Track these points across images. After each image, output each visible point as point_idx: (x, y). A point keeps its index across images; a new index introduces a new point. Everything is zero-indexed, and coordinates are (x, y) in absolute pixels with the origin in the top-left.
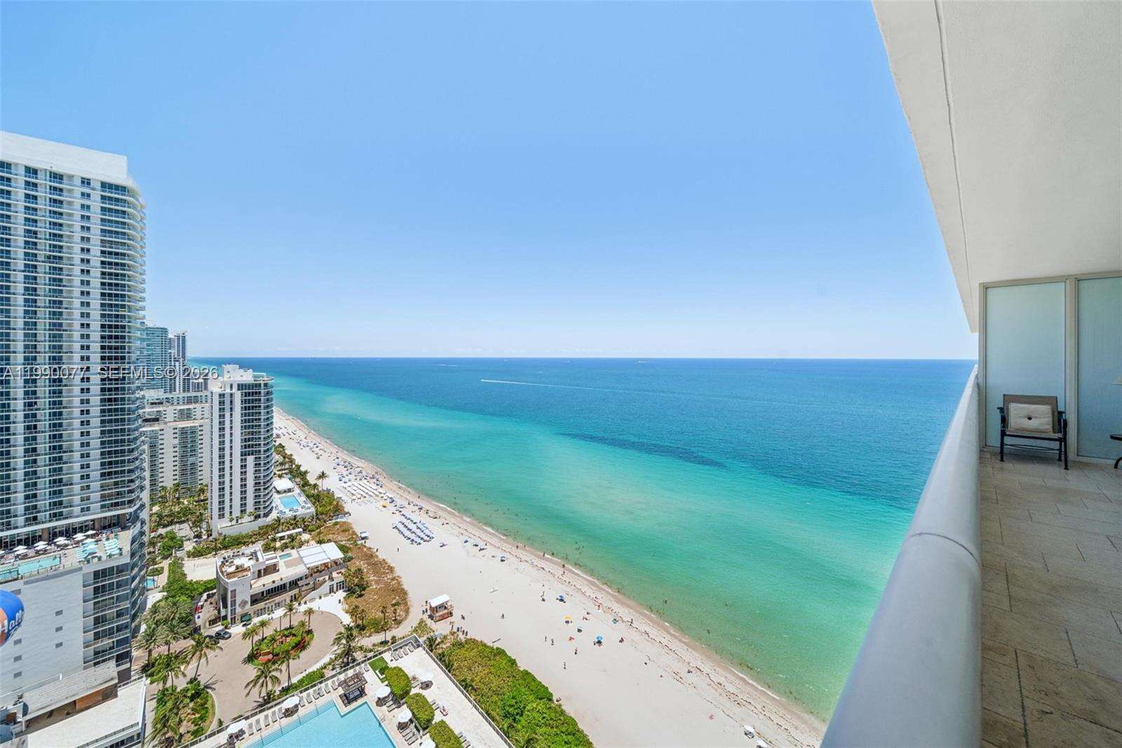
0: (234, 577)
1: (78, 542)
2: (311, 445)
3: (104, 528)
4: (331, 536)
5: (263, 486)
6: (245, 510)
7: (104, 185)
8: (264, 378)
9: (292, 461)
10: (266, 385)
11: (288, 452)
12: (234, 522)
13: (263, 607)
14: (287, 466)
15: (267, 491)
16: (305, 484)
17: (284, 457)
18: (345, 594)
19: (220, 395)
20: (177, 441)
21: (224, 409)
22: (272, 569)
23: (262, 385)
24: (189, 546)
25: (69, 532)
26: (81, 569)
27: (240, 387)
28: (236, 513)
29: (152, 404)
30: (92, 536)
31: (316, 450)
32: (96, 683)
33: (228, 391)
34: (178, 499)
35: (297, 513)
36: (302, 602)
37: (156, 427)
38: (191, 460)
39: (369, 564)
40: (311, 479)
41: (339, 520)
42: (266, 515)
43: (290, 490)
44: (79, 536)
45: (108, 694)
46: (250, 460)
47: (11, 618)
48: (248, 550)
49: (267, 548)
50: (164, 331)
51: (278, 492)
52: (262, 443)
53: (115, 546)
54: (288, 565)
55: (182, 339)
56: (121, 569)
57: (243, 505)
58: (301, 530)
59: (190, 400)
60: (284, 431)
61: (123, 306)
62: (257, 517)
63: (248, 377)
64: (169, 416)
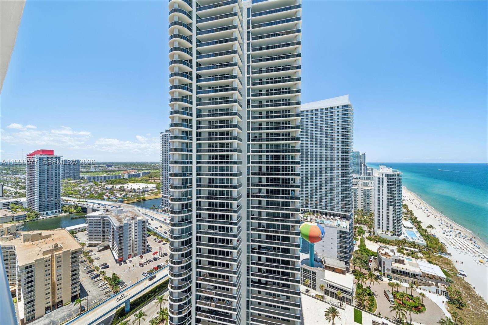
0: (384, 256)
1: (336, 219)
2: (424, 208)
3: (342, 217)
4: (437, 262)
5: (397, 221)
6: (389, 229)
7: (343, 106)
8: (397, 172)
9: (412, 214)
10: (398, 175)
11: (410, 209)
12: (384, 233)
13: (398, 277)
14: (409, 216)
15: (399, 225)
16: (419, 228)
17: (408, 211)
18: (447, 300)
19: (378, 178)
20: (362, 194)
21: (380, 184)
22: (402, 262)
23: (397, 175)
24: (367, 235)
25: (334, 215)
26: (336, 228)
27: (387, 175)
28: (385, 229)
29: (355, 179)
30: (340, 219)
31: (427, 212)
32: (340, 266)
33: (381, 176)
34: (363, 215)
35: (415, 241)
36: (419, 287)
37: (356, 187)
38: (368, 202)
39: (466, 293)
40: (423, 225)
41: (442, 255)
42: (399, 235)
43: (411, 228)
44: (336, 217)
45: (343, 273)
46: (391, 208)
47: (322, 234)
48: (391, 248)
49: (399, 251)
50: (358, 153)
51: (405, 227)
52: (397, 202)
53: (345, 225)
54: (411, 264)
55: (364, 155)
56: (346, 233)
57: (388, 227)
58: (417, 250)
59: (367, 179)
60: (408, 198)
62: (394, 235)
63: (390, 171)
64: (360, 184)
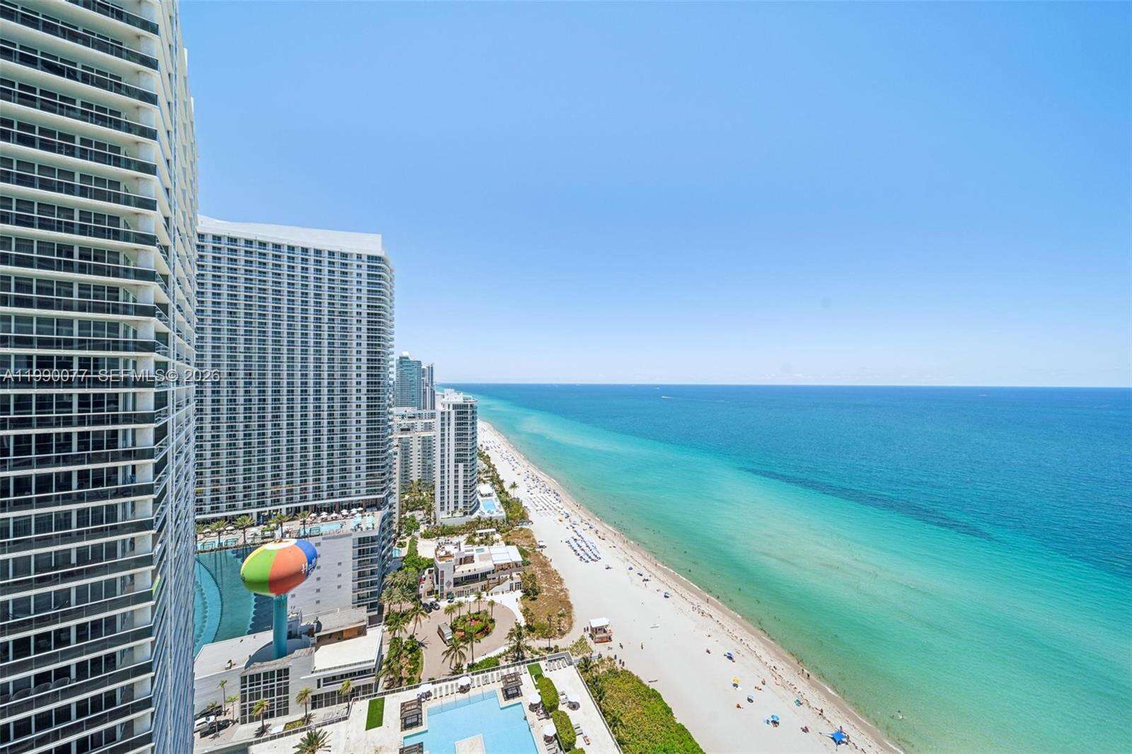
0: (443, 560)
1: (353, 515)
2: (510, 458)
3: (368, 507)
4: (516, 540)
5: (470, 488)
6: (457, 507)
7: (369, 257)
8: (471, 400)
9: (494, 470)
10: (472, 406)
11: (492, 462)
12: (450, 515)
13: (462, 590)
14: (491, 474)
15: (472, 493)
16: (502, 492)
17: (489, 467)
18: (521, 594)
19: (441, 413)
20: (420, 447)
21: (444, 424)
22: (469, 560)
23: (469, 406)
24: (423, 529)
25: (349, 507)
26: (350, 535)
27: (455, 406)
28: (452, 509)
29: (409, 417)
30: (361, 512)
31: (513, 463)
32: (355, 623)
33: (447, 410)
35: (493, 515)
36: (490, 593)
37: (406, 435)
38: (429, 462)
39: (543, 572)
40: (506, 486)
41: (524, 527)
42: (471, 513)
43: (489, 495)
44: (354, 511)
45: (360, 632)
46: (461, 466)
47: (310, 562)
48: (455, 539)
49: (470, 541)
50: (419, 363)
51: (482, 495)
52: (469, 452)
53: (371, 522)
54: (481, 558)
55: (431, 369)
56: (373, 539)
57: (456, 502)
58: (494, 530)
60: (492, 445)
61: (379, 345)
62: (465, 514)
63: (460, 399)
64: (419, 427)
